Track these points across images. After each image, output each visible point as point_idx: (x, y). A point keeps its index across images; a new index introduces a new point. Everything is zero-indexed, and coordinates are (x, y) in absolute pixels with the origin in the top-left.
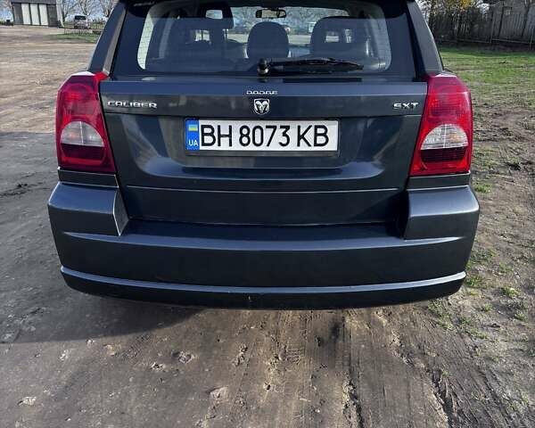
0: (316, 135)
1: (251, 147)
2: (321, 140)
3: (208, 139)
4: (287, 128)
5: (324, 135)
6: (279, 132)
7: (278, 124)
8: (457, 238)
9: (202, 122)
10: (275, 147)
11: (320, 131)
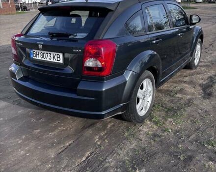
0: (57, 57)
1: (43, 59)
2: (59, 59)
3: (34, 55)
4: (51, 54)
5: (59, 57)
6: (49, 55)
7: (49, 52)
8: (93, 99)
9: (33, 50)
10: (48, 60)
11: (58, 56)
